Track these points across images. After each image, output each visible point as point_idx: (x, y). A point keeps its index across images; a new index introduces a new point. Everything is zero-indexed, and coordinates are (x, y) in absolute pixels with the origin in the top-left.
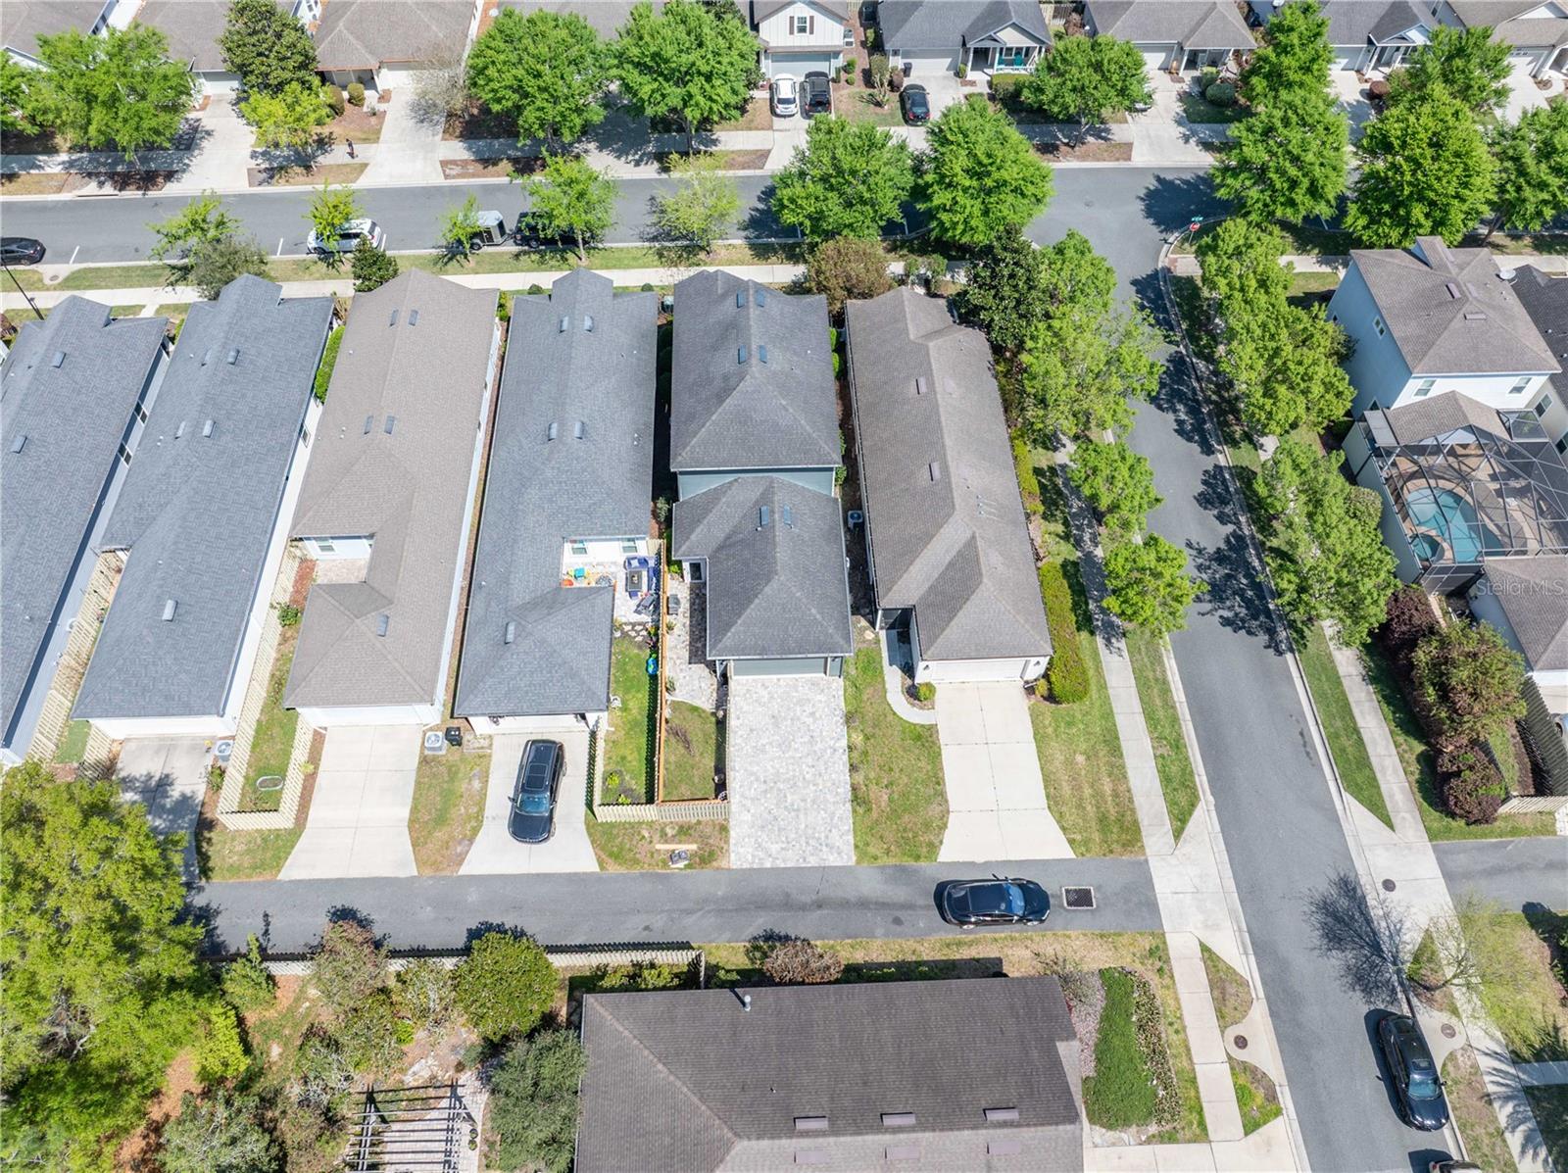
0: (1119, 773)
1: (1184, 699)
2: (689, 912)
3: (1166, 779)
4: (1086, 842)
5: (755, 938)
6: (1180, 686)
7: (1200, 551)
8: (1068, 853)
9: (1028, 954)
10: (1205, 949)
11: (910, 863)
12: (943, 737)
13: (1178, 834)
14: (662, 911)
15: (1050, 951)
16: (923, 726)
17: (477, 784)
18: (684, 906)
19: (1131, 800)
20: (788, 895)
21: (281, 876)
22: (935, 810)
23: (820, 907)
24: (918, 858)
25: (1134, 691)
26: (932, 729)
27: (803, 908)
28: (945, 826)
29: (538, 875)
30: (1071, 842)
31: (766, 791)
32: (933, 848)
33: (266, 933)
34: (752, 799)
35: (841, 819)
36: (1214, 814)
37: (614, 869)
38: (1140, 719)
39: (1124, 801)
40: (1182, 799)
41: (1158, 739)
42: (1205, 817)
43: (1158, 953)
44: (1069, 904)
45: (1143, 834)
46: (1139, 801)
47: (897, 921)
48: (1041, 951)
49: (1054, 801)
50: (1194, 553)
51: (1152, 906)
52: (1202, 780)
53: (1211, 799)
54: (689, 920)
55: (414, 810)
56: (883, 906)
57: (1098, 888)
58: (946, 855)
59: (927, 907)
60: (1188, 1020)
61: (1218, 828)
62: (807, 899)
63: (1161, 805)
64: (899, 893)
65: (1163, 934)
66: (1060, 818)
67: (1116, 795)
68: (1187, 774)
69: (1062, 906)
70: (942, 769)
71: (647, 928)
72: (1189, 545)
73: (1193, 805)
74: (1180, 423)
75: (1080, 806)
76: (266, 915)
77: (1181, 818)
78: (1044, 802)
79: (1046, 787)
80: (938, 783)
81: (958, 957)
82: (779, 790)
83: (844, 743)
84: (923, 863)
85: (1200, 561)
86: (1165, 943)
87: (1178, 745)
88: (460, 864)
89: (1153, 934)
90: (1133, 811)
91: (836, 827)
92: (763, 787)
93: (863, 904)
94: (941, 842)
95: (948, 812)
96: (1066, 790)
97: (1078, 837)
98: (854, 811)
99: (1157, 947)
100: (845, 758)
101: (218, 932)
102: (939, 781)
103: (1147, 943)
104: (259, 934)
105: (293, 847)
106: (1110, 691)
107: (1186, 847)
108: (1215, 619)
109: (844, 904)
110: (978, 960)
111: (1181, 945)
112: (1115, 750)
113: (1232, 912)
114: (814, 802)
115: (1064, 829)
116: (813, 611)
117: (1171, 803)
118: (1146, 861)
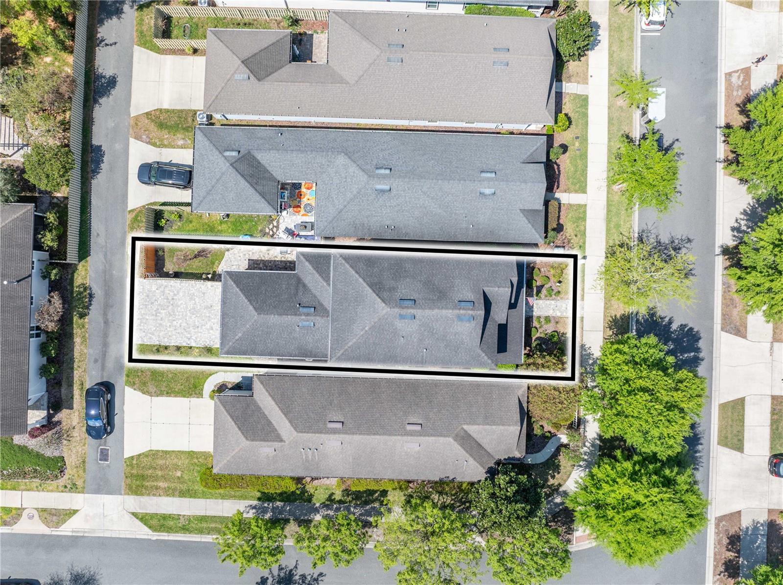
0: (170, 492)
2: (105, 256)
3: (165, 517)
4: (132, 465)
5: (91, 289)
7: (316, 580)
8: (127, 455)
9: (74, 423)
10: (75, 512)
11: (125, 371)
12: (194, 400)
13: (134, 514)
14: (106, 242)
15: (74, 435)
16: (202, 390)
17: (181, 142)
18: (108, 253)
19: (154, 495)
20: (112, 306)
21: (136, 48)
22: (152, 389)
23: (105, 322)
24: (128, 376)
25: (220, 514)
26: (200, 395)
27: (105, 314)
28: (144, 393)
29: (127, 178)
30: (132, 458)
31: (168, 299)
32: (132, 385)
33: (107, 45)
34: (163, 292)
35: (150, 338)
36: (146, 537)
37: (129, 217)
38: (202, 513)
39: (154, 491)
40: (154, 522)
41: (189, 519)
42: (143, 532)
43: (73, 488)
44: (101, 449)
45: (136, 497)
46: (154, 499)
47: (96, 361)
48: (76, 430)
49: (153, 454)
50: (315, 576)
51: (97, 491)
52: (164, 536)
53: (154, 538)
54: (101, 256)
55: (167, 111)
56: (104, 355)
57: (108, 466)
58: (128, 390)
59: (102, 377)
60: (42, 493)
61: (138, 537)
62: (110, 316)
63: (151, 510)
64: (110, 364)
65: (83, 493)
66: (146, 455)
67: (157, 488)
68: (169, 530)
69: (100, 445)
70: (176, 396)
71: (98, 235)
72: (321, 574)
73: (150, 527)
75: (151, 467)
76: (116, 43)
77: (144, 519)
78: (154, 448)
79: (163, 451)
80: (167, 393)
81: (75, 388)
82: (168, 307)
83: (193, 344)
84: (124, 378)
85: (309, 578)
86: (79, 492)
87: (185, 529)
88: (135, 138)
89: (84, 488)
90: (149, 495)
91: (146, 336)
92: (170, 298)
93: (105, 345)
94: (135, 389)
95: (151, 396)
96: (161, 462)
97: (135, 462)
98: (154, 346)
99: (77, 488)
100: (184, 344)
101: (109, 21)
102: (168, 394)
103: (79, 483)
104: (106, 42)
105: (151, 50)
106: (220, 501)
107: (128, 517)
108: (266, 575)
109: (106, 335)
110: (72, 398)
111: (76, 500)
112: (183, 494)
113: (94, 531)
114: (160, 324)
115: (140, 455)
116: (240, 335)
117: (153, 516)
118: (121, 494)
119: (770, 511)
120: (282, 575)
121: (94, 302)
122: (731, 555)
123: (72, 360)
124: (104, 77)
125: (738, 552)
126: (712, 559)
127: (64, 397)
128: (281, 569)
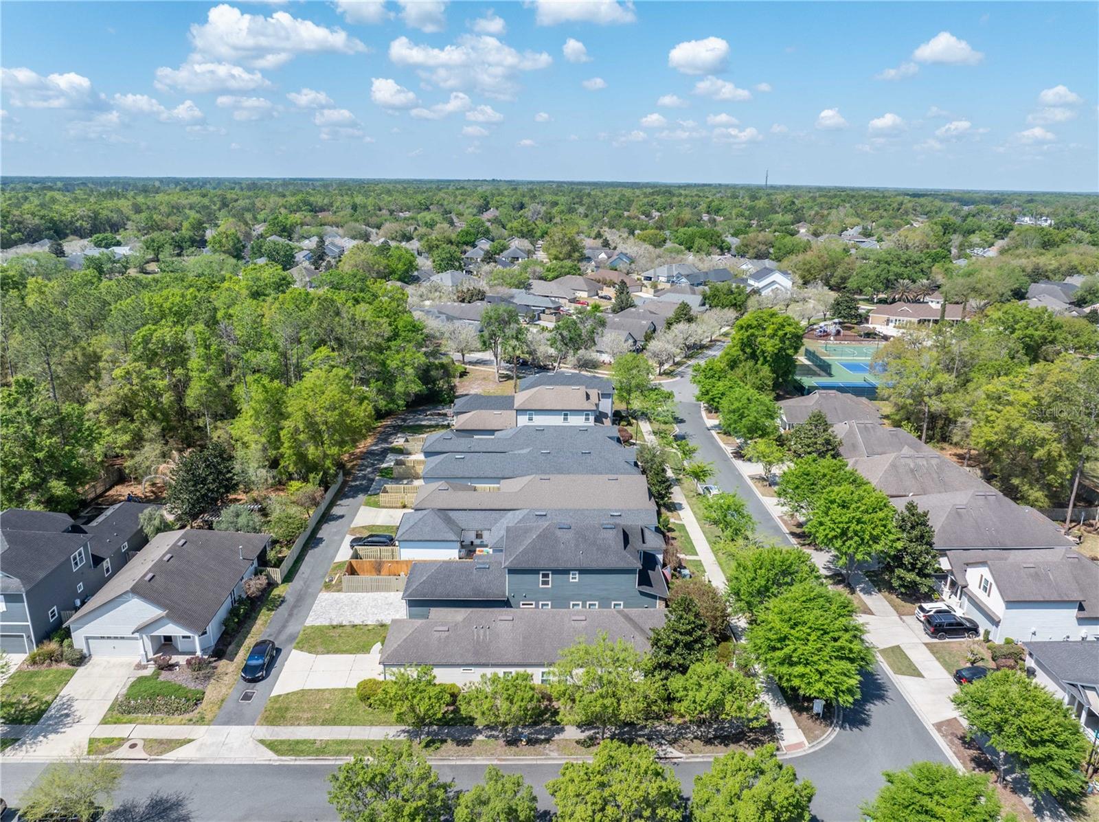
0: (312, 722)
2: (305, 582)
3: (298, 742)
4: (276, 702)
5: (285, 597)
8: (274, 694)
9: (229, 670)
10: (191, 741)
11: (297, 641)
12: (361, 655)
13: (262, 742)
14: (309, 576)
15: (225, 678)
16: (369, 649)
18: (308, 581)
19: (292, 725)
20: (300, 606)
21: (362, 507)
22: (320, 649)
24: (298, 643)
25: (366, 737)
26: (367, 652)
27: (292, 609)
28: (310, 653)
29: (339, 550)
30: (280, 696)
31: (352, 601)
32: (300, 648)
35: (330, 621)
36: (267, 763)
37: (332, 566)
38: (344, 737)
39: (295, 722)
40: (282, 748)
41: (327, 743)
42: (267, 757)
43: (201, 721)
44: (246, 692)
45: (269, 727)
46: (291, 728)
47: (270, 636)
48: (227, 675)
49: (306, 692)
51: (227, 722)
52: (289, 760)
53: (278, 763)
54: (301, 582)
55: (378, 526)
56: (280, 632)
57: (249, 704)
58: (294, 652)
60: (159, 727)
61: (257, 763)
62: (295, 612)
63: (283, 737)
64: (283, 637)
65: (209, 725)
66: (295, 693)
67: (299, 718)
68: (297, 753)
69: (247, 689)
70: (342, 653)
73: (277, 752)
75: (298, 702)
76: (348, 506)
77: (272, 746)
78: (307, 688)
79: (315, 690)
80: (335, 651)
81: (242, 649)
82: (352, 605)
83: (370, 623)
84: (294, 645)
86: (204, 725)
87: (319, 752)
88: (351, 535)
89: (212, 720)
90: (286, 724)
91: (326, 620)
93: (284, 627)
94: (302, 651)
95: (318, 654)
96: (311, 698)
97: (281, 699)
98: (331, 626)
99: (204, 721)
100: (361, 624)
101: (347, 499)
103: (208, 717)
105: (373, 507)
106: (368, 727)
107: (252, 744)
109: (287, 621)
110: (236, 654)
111: (199, 732)
112: (327, 723)
113: (203, 759)
114: (342, 614)
115: (288, 694)
117: (282, 742)
118: (253, 725)
121: (284, 605)
122: (972, 752)
123: (248, 632)
124: (335, 515)
125: (978, 749)
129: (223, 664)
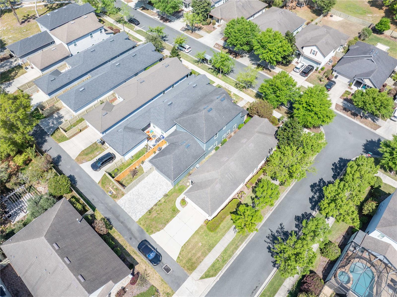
0: (205, 254)
1: (238, 254)
2: (102, 203)
3: (213, 266)
4: (181, 260)
5: (106, 217)
6: (241, 251)
7: (282, 228)
8: (175, 258)
9: (144, 268)
11: (145, 231)
12: (179, 215)
13: (202, 278)
14: (98, 199)
15: (148, 272)
16: (177, 209)
17: (98, 153)
18: (102, 201)
19: (200, 262)
20: (119, 216)
21: (59, 144)
22: (161, 226)
23: (122, 223)
24: (147, 231)
25: (229, 242)
26: (178, 211)
27: (119, 220)
28: (159, 231)
29: (89, 175)
30: (178, 257)
31: (137, 195)
32: (152, 232)
33: (48, 150)
34: (133, 194)
35: (143, 211)
36: (215, 282)
37: (100, 185)
38: (223, 249)
39: (199, 261)
40: (212, 273)
41: (221, 256)
42: (212, 282)
43: (168, 295)
44: (164, 268)
45: (195, 271)
46: (202, 264)
47: (131, 239)
48: (147, 270)
49: (185, 246)
50: (280, 227)
51: (179, 286)
52: (221, 274)
53: (218, 279)
54: (100, 204)
55: (85, 150)
56: (132, 233)
57: (173, 271)
58: (153, 236)
59: (138, 242)
61: (212, 286)
62: (121, 219)
63: (205, 269)
64: (137, 234)
65: (174, 293)
66: (182, 251)
67: (199, 258)
68: (219, 269)
69: (162, 267)
70: (171, 220)
71: (93, 199)
72: (281, 225)
73: (212, 276)
74: (313, 197)
75: (188, 253)
76: (51, 148)
77: (207, 276)
78: (182, 245)
79: (186, 243)
80: (167, 222)
81: (132, 255)
82: (139, 197)
83: (160, 199)
84: (147, 233)
85: (279, 230)
86: (172, 295)
87: (225, 261)
88: (81, 164)
89: (172, 291)
90: (198, 264)
91: (141, 212)
92: (137, 194)
93: (129, 230)
94: (155, 233)
95: (163, 229)
96: (190, 247)
97: (181, 258)
98: (147, 213)
99: (170, 294)
100: (157, 202)
101: (44, 145)
102: (168, 222)
103: (169, 291)
104: (47, 150)
105: (65, 141)
106: (224, 238)
107: (200, 282)
108: (267, 245)
109: (126, 227)
110: (134, 259)
112: (210, 250)
114: (142, 204)
115: (180, 254)
116: (172, 167)
117: (208, 271)
118: (189, 276)
119: (340, 98)
120: (271, 239)
121: (111, 220)
122: (349, 112)
124: (55, 158)
125: (349, 110)
126: (348, 117)
127: (131, 262)
128: (268, 238)
129: (137, 268)
